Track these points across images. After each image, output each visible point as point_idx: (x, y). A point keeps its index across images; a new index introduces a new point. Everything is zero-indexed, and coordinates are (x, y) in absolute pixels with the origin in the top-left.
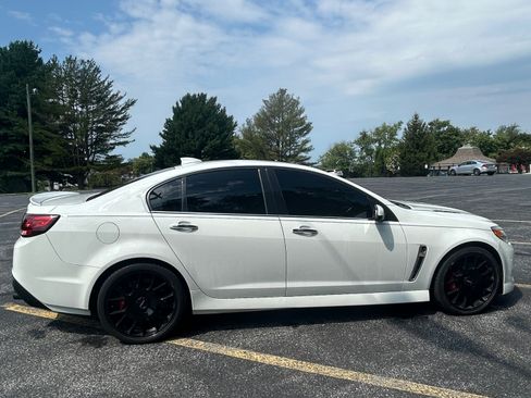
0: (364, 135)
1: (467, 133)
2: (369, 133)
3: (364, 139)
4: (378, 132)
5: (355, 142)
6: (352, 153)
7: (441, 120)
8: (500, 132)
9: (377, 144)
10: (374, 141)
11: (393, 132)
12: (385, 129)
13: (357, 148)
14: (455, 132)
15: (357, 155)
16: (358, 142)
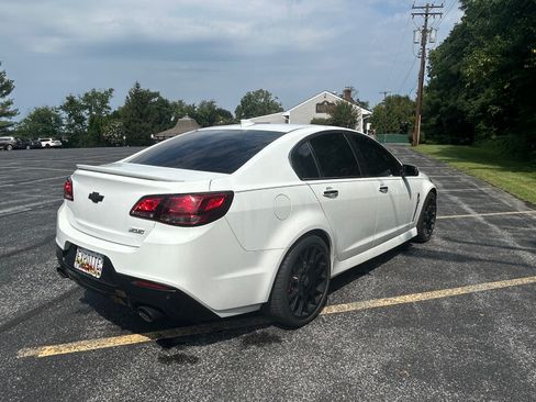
0: (71, 101)
1: (175, 104)
2: (77, 98)
3: (71, 105)
4: (87, 98)
5: (61, 107)
6: (58, 120)
7: (152, 91)
8: (202, 106)
9: (87, 111)
10: (85, 108)
11: (104, 98)
12: (95, 95)
13: (64, 115)
14: (164, 103)
15: (65, 121)
16: (64, 108)
